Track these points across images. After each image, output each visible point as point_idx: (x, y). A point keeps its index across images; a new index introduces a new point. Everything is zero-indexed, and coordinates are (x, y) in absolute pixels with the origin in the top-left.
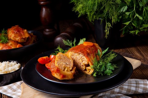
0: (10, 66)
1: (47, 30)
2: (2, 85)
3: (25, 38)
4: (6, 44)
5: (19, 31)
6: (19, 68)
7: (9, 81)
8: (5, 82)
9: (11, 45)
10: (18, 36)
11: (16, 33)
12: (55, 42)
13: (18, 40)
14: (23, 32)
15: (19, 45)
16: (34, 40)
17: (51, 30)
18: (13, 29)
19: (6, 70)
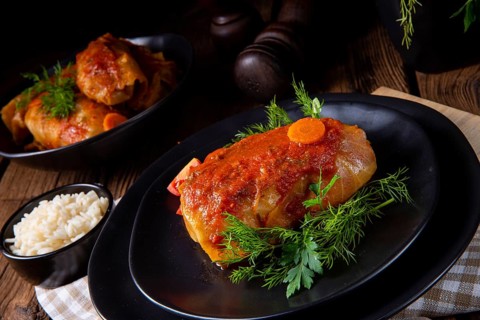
0: (73, 212)
1: (222, 20)
2: (57, 283)
3: (126, 87)
4: (69, 120)
5: (102, 66)
6: (101, 217)
7: (74, 268)
8: (63, 274)
9: (85, 120)
10: (102, 84)
11: (96, 74)
12: (238, 75)
13: (104, 98)
14: (117, 67)
15: (108, 116)
16: (162, 81)
17: (234, 18)
18: (87, 57)
19: (56, 234)
